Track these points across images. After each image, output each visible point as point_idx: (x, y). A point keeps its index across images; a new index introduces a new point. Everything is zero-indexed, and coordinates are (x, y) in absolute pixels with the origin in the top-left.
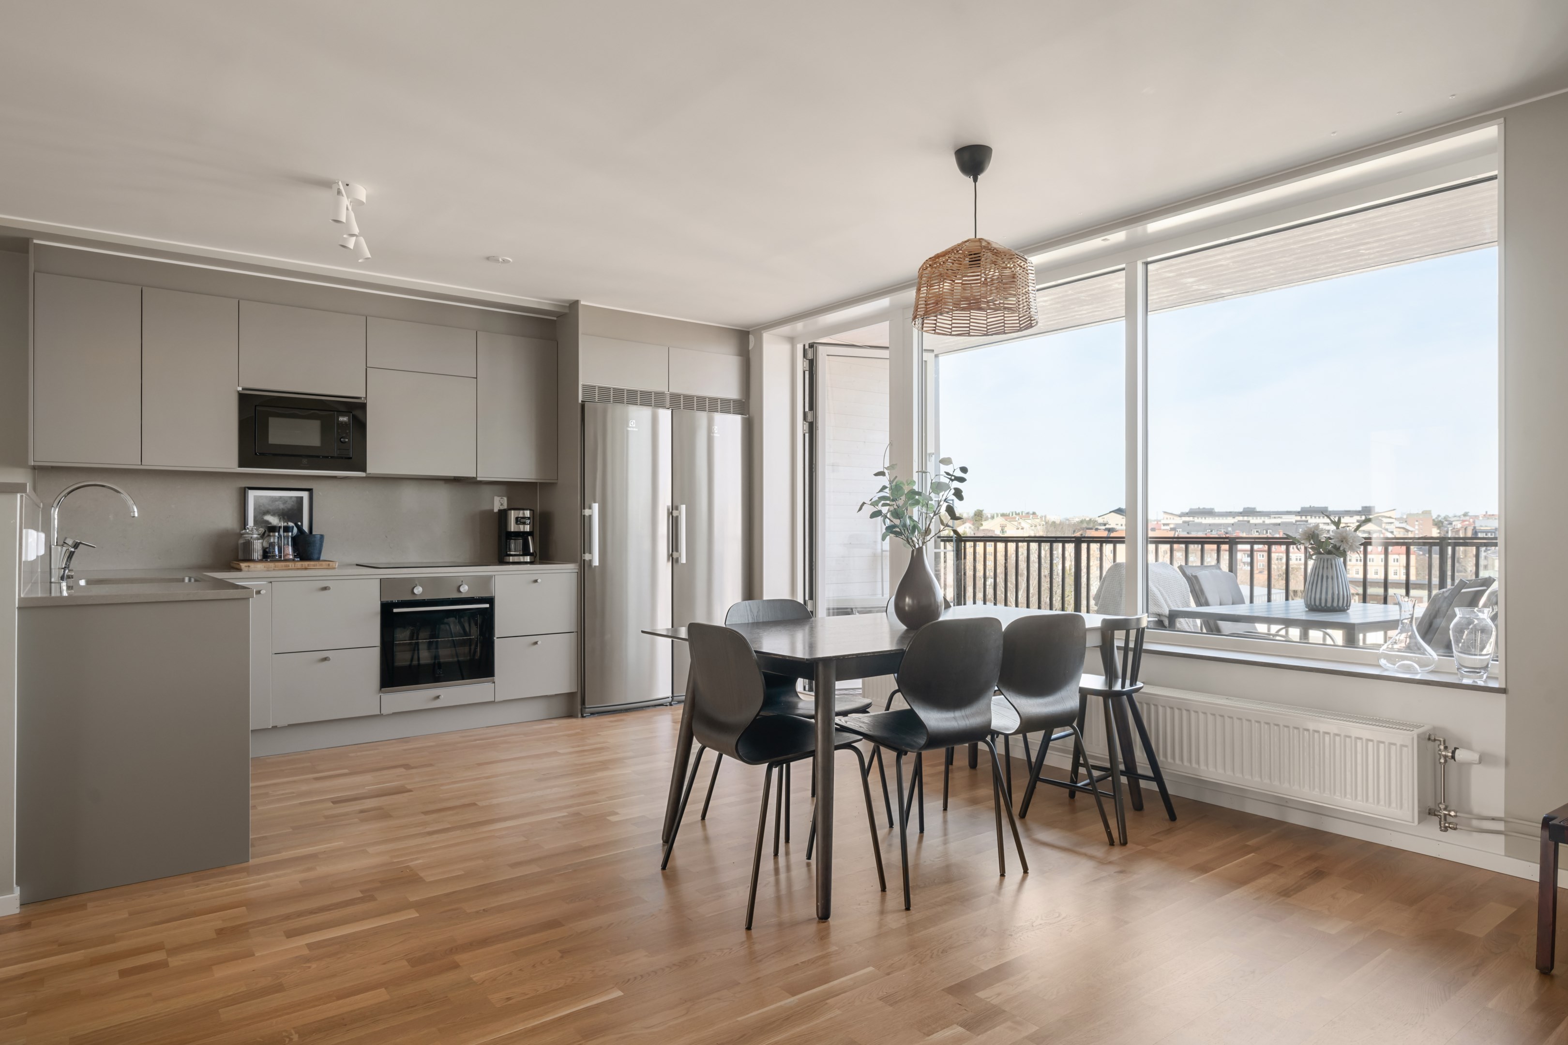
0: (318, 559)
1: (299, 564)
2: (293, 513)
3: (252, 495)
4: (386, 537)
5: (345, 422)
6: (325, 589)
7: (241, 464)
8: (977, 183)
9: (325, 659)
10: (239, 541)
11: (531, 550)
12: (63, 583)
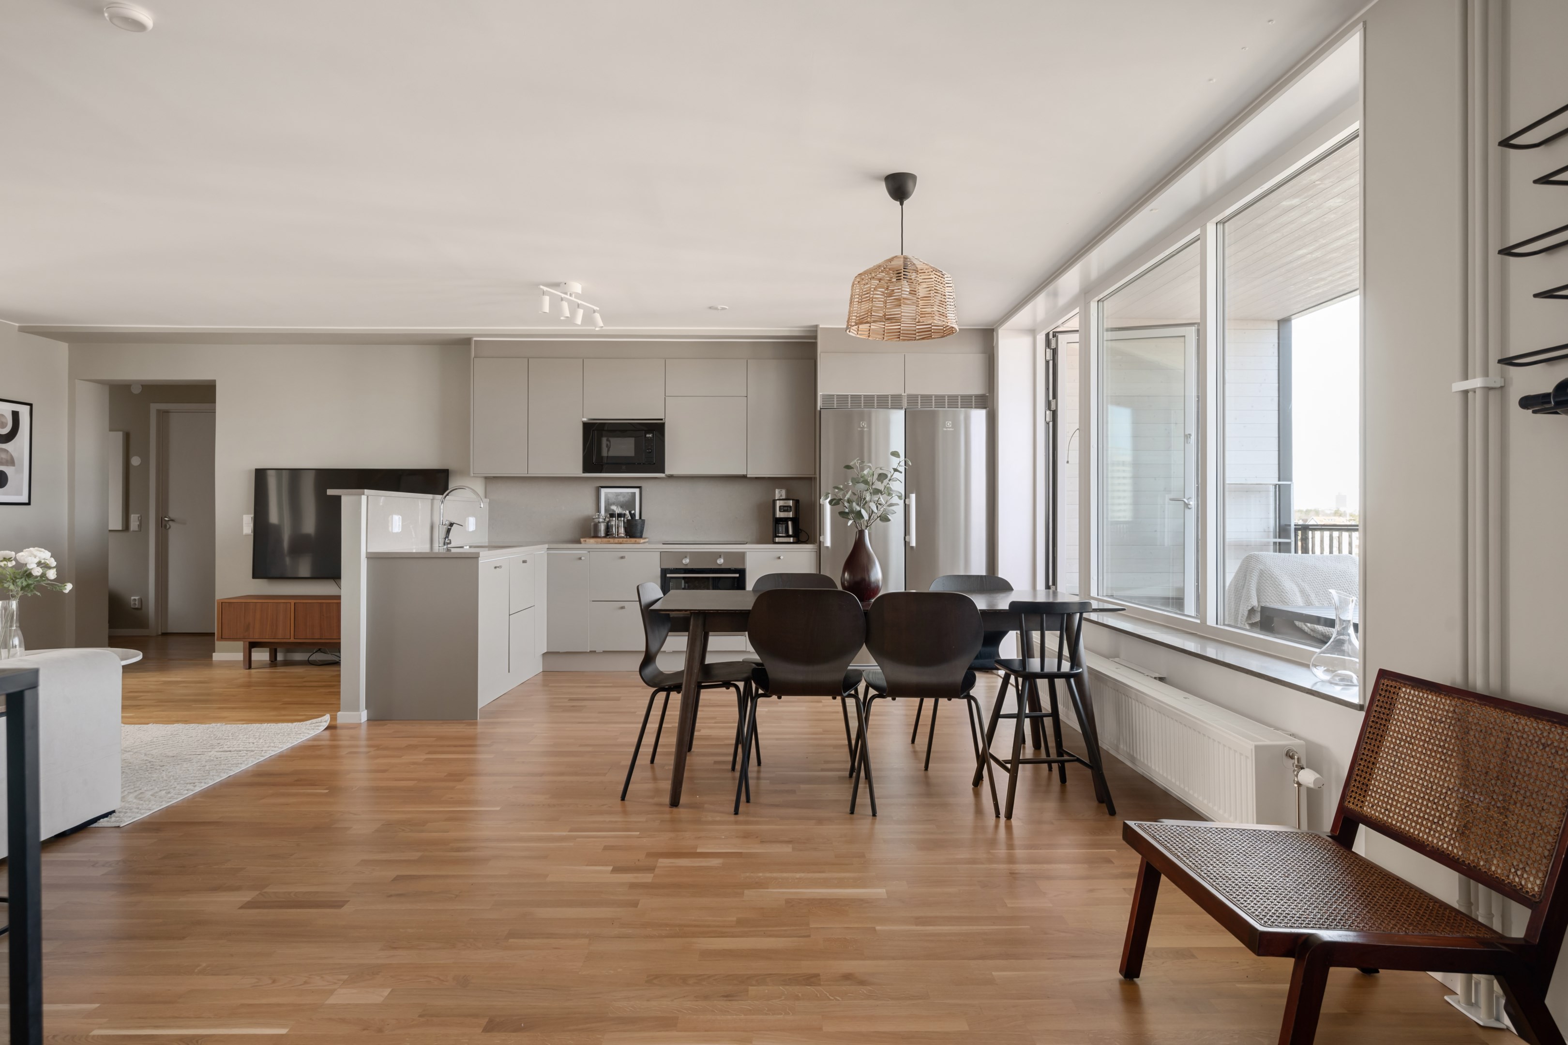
0: (641, 537)
1: (629, 540)
2: (629, 504)
3: (603, 491)
5: (651, 438)
6: (622, 558)
7: (585, 471)
9: (623, 608)
10: (592, 524)
11: (791, 533)
12: (445, 547)
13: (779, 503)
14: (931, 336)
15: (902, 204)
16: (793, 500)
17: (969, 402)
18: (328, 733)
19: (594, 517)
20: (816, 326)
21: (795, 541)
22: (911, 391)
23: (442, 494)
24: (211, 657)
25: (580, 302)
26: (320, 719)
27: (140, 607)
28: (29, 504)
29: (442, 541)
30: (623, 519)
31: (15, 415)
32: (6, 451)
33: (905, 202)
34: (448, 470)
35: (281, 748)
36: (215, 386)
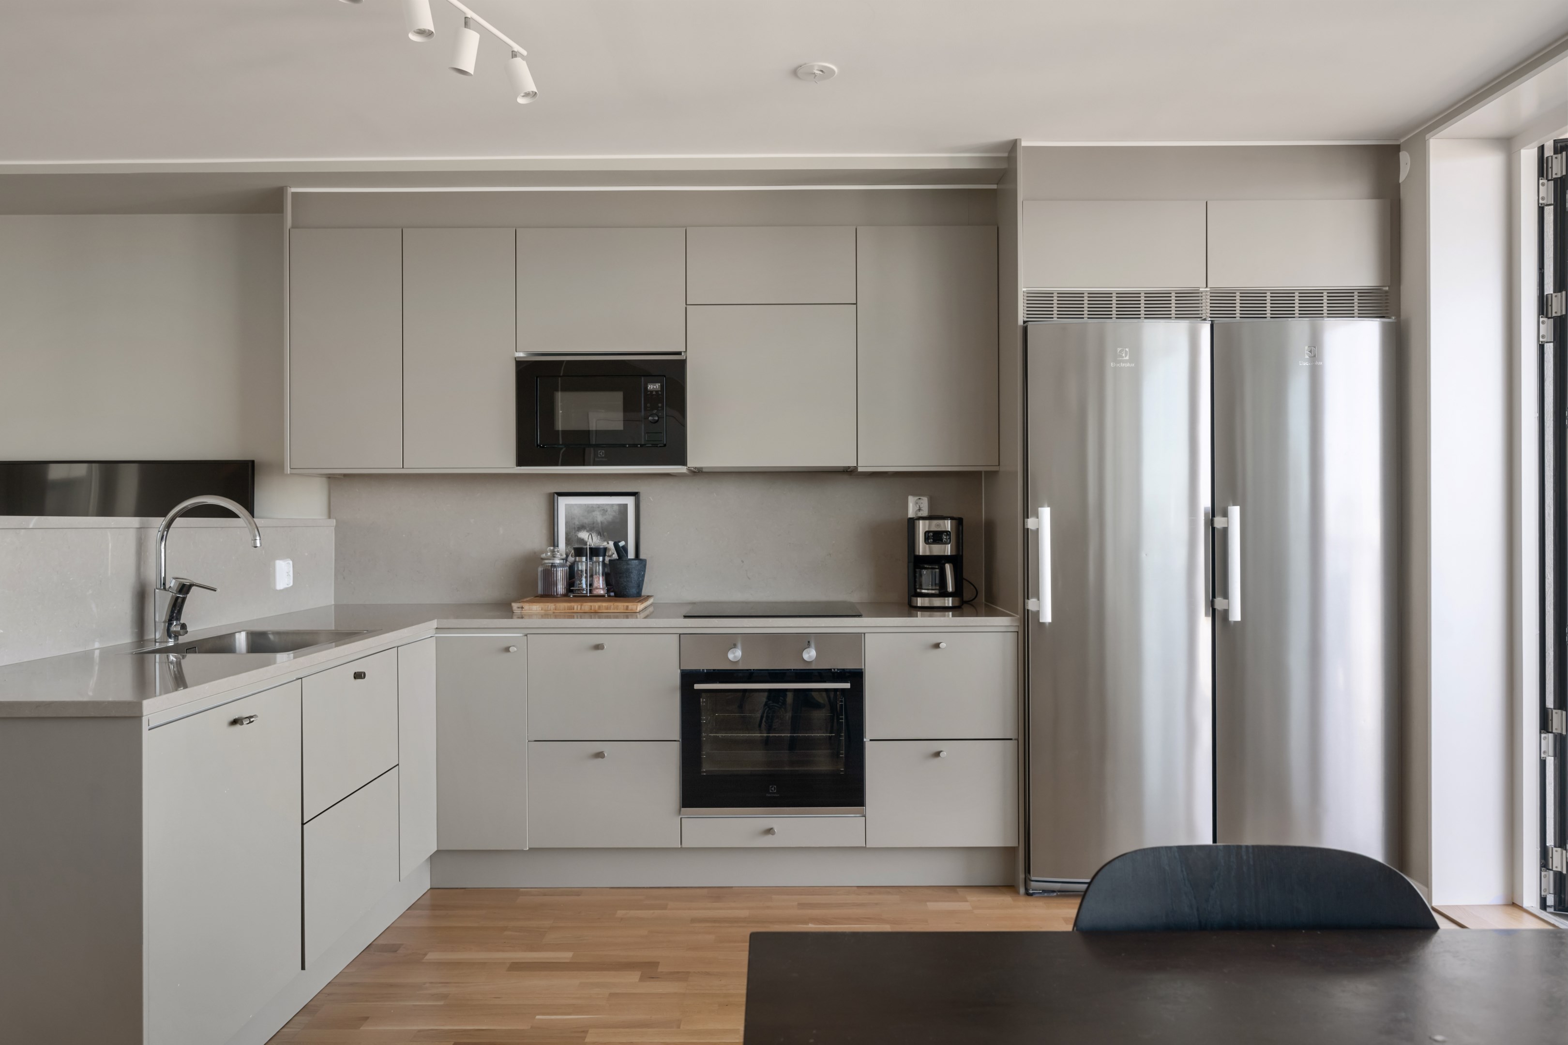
0: (639, 595)
1: (614, 604)
2: (615, 528)
3: (563, 503)
4: (743, 562)
5: (657, 391)
6: (598, 647)
7: (520, 462)
9: (600, 755)
10: (540, 569)
11: (950, 589)
13: (924, 525)
16: (952, 518)
17: (1345, 304)
19: (544, 556)
20: (1013, 146)
21: (957, 604)
22: (1222, 280)
23: (164, 515)
25: (470, 14)
29: (162, 627)
30: (601, 559)
34: (253, 462)
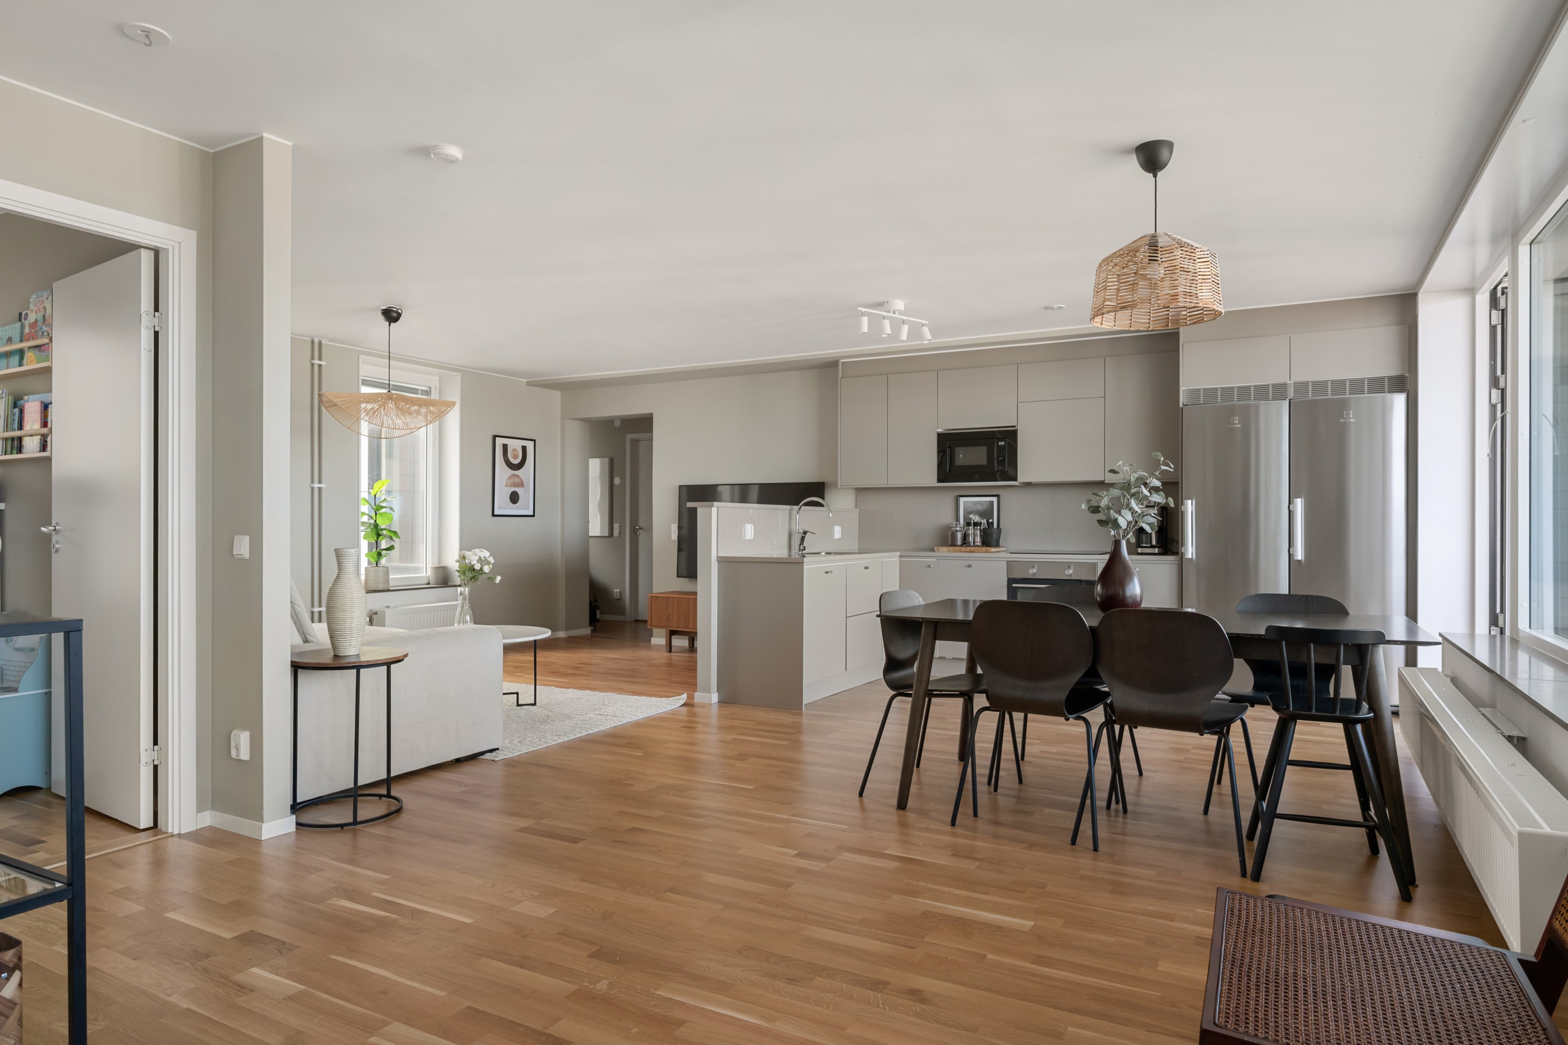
0: (998, 545)
1: (984, 549)
2: (987, 513)
3: (962, 500)
4: (1052, 530)
5: (1003, 445)
6: (970, 566)
7: (939, 481)
8: (1157, 178)
10: (950, 533)
11: (1154, 543)
12: (800, 553)
14: (1203, 320)
15: (1155, 176)
17: (1378, 385)
18: (684, 709)
19: (951, 526)
21: (1160, 552)
22: (1300, 376)
23: (798, 505)
24: (650, 641)
25: (905, 318)
26: (680, 697)
27: (620, 598)
28: (533, 516)
29: (797, 547)
30: (979, 528)
31: (524, 448)
32: (518, 476)
33: (1159, 174)
34: (824, 483)
35: (639, 717)
36: (652, 418)
